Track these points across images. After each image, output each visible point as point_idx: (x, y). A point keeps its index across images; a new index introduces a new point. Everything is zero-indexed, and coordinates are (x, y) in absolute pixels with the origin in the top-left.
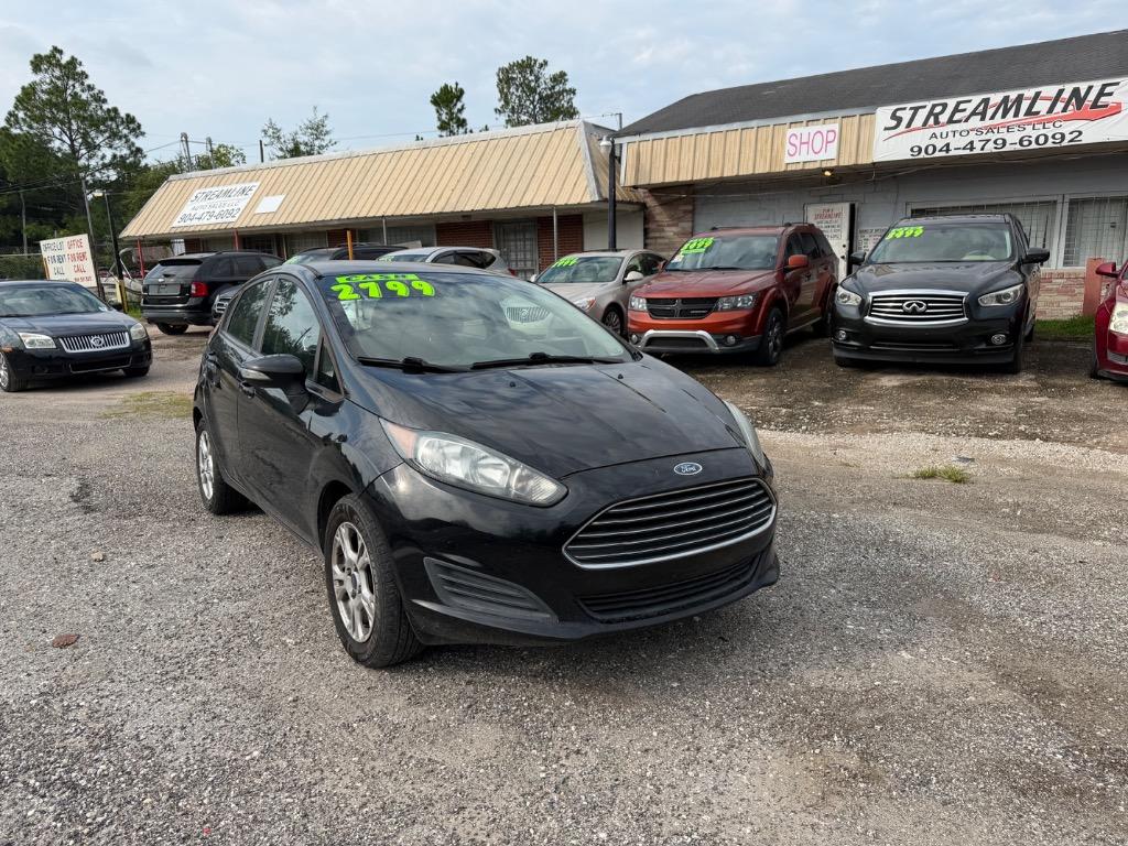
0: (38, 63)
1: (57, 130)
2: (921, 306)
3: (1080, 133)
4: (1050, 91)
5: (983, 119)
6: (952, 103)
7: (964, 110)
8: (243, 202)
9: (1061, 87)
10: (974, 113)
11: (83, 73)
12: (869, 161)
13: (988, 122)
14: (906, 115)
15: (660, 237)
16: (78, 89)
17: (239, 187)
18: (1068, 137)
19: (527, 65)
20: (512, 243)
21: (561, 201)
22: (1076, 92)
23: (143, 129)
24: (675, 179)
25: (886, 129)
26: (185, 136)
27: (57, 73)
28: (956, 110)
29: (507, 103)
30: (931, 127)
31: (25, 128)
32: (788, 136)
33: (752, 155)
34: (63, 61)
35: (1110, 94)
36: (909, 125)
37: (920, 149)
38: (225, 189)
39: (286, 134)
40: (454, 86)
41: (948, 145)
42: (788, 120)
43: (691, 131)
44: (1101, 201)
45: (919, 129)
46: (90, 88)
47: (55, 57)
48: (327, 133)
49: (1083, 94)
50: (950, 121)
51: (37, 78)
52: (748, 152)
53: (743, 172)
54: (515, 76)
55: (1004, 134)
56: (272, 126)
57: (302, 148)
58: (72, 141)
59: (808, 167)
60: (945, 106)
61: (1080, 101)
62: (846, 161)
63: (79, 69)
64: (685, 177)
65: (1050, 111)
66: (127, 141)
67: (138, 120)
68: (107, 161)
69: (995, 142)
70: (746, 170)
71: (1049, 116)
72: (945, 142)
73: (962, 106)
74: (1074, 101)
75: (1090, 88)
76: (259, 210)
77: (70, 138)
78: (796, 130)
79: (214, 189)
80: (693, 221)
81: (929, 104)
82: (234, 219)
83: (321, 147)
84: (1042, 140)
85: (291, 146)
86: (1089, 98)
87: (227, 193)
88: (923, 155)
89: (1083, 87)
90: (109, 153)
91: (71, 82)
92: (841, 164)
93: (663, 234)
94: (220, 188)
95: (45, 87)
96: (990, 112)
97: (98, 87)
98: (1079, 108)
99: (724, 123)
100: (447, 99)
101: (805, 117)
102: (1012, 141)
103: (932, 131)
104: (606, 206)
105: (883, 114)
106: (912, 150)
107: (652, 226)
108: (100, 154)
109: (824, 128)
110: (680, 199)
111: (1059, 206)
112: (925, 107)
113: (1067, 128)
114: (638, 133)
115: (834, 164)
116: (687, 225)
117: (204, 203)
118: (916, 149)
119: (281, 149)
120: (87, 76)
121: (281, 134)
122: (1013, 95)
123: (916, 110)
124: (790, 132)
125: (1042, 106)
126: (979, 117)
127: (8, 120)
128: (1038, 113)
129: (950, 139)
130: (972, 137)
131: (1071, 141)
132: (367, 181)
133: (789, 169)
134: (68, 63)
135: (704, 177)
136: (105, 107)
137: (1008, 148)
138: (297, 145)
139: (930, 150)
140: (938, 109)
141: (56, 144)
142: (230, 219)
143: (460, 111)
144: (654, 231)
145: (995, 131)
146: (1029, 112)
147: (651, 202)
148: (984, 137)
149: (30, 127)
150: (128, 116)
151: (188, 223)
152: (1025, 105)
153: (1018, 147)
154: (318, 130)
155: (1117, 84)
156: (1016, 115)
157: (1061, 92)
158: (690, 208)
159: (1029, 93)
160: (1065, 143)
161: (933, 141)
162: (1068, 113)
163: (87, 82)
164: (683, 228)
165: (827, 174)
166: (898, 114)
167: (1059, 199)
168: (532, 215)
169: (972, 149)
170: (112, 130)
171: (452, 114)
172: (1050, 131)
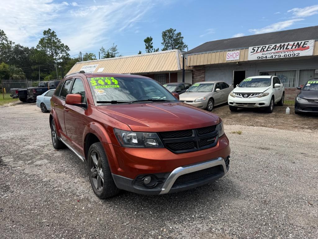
0: (45, 33)
1: (49, 50)
3: (299, 54)
4: (292, 43)
5: (275, 50)
7: (270, 48)
8: (94, 69)
10: (273, 49)
11: (56, 35)
12: (247, 60)
13: (276, 51)
14: (256, 49)
15: (196, 79)
16: (54, 39)
17: (93, 65)
18: (296, 55)
19: (170, 31)
21: (171, 70)
22: (298, 43)
23: (70, 49)
24: (199, 64)
25: (251, 52)
26: (80, 52)
27: (49, 35)
28: (268, 48)
29: (165, 41)
31: (41, 49)
33: (218, 59)
34: (51, 32)
35: (307, 44)
36: (257, 51)
37: (260, 57)
38: (90, 66)
39: (106, 50)
40: (150, 37)
42: (227, 50)
43: (204, 53)
44: (308, 70)
45: (259, 52)
46: (57, 39)
47: (49, 31)
48: (116, 50)
49: (300, 44)
50: (267, 50)
51: (45, 36)
54: (167, 34)
55: (280, 54)
56: (102, 48)
57: (110, 54)
58: (52, 52)
59: (232, 62)
60: (266, 47)
61: (299, 46)
62: (241, 60)
63: (55, 34)
64: (202, 64)
65: (292, 48)
66: (66, 52)
67: (69, 47)
68: (60, 57)
69: (278, 56)
70: (217, 62)
71: (292, 49)
72: (266, 55)
73: (270, 47)
74: (297, 46)
75: (301, 43)
76: (98, 71)
77: (52, 51)
78: (229, 52)
79: (87, 66)
80: (205, 75)
83: (115, 54)
84: (290, 55)
85: (107, 53)
86: (301, 45)
87: (91, 67)
88: (260, 59)
89: (300, 42)
90: (61, 55)
91: (53, 37)
92: (240, 61)
93: (197, 78)
94: (89, 66)
95: (47, 38)
96: (277, 48)
97: (59, 39)
98: (299, 48)
99: (211, 51)
100: (148, 41)
101: (232, 49)
102: (282, 55)
103: (262, 53)
104: (182, 71)
105: (251, 49)
106: (257, 58)
107: (194, 76)
108: (59, 55)
109: (236, 52)
110: (201, 69)
111: (297, 72)
112: (261, 47)
113: (296, 52)
114: (190, 53)
115: (238, 61)
116: (203, 76)
117: (85, 69)
119: (105, 54)
120: (56, 36)
121: (105, 50)
122: (283, 44)
123: (259, 48)
124: (228, 53)
125: (290, 47)
127: (37, 47)
128: (289, 49)
129: (267, 55)
130: (272, 54)
131: (297, 55)
132: (124, 64)
133: (228, 62)
134: (52, 33)
135: (206, 64)
136: (61, 43)
137: (281, 57)
138: (108, 53)
139: (262, 58)
140: (264, 48)
141: (48, 53)
143: (152, 44)
145: (278, 53)
146: (286, 48)
147: (194, 70)
148: (275, 54)
149: (42, 48)
150: (66, 46)
152: (285, 47)
153: (284, 57)
154: (114, 49)
155: (308, 42)
156: (283, 49)
157: (294, 43)
158: (204, 71)
159: (287, 44)
160: (295, 56)
161: (263, 55)
162: (296, 49)
164: (202, 76)
165: (237, 63)
166: (254, 49)
167: (297, 70)
168: (164, 73)
169: (272, 57)
170: (62, 49)
171: (149, 44)
172: (292, 53)
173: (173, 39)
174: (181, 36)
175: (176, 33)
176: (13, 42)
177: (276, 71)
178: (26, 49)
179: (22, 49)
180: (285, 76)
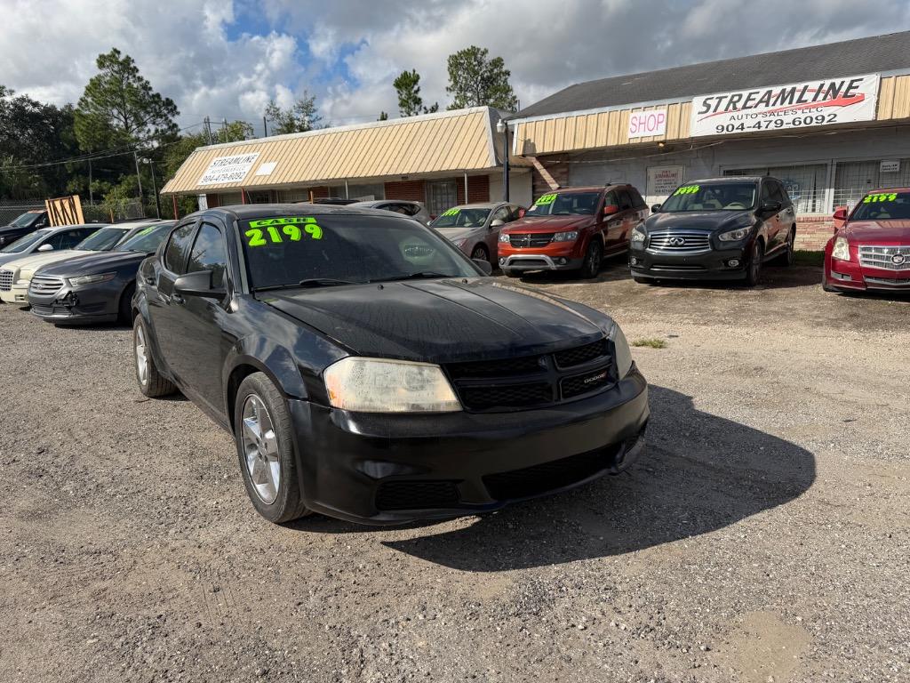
0: (102, 61)
1: (115, 112)
2: (681, 241)
3: (835, 116)
4: (814, 85)
5: (767, 105)
6: (745, 94)
7: (754, 99)
8: (247, 167)
9: (822, 82)
10: (761, 101)
11: (135, 67)
12: (688, 137)
13: (771, 108)
16: (131, 80)
17: (246, 155)
18: (827, 119)
19: (472, 53)
20: (439, 197)
21: (470, 167)
22: (833, 85)
23: (178, 110)
24: (551, 150)
25: (699, 113)
26: (207, 118)
27: (116, 68)
28: (749, 99)
29: (456, 83)
30: (730, 111)
31: (92, 110)
32: (631, 117)
33: (605, 132)
34: (120, 60)
35: (858, 87)
36: (715, 111)
37: (723, 127)
38: (235, 157)
39: (284, 112)
40: (412, 73)
41: (742, 124)
42: (631, 106)
43: (564, 115)
44: (860, 164)
45: (722, 113)
46: (140, 79)
47: (114, 56)
48: (314, 111)
49: (837, 87)
50: (744, 107)
51: (102, 72)
52: (602, 130)
53: (599, 145)
54: (462, 61)
55: (782, 116)
56: (272, 106)
57: (297, 123)
58: (126, 119)
59: (644, 141)
60: (740, 96)
61: (836, 92)
62: (670, 137)
63: (132, 65)
64: (558, 148)
65: (814, 100)
66: (166, 119)
67: (175, 103)
68: (151, 134)
69: (776, 123)
70: (601, 144)
71: (815, 103)
72: (741, 122)
73: (753, 96)
74: (831, 92)
75: (843, 82)
76: (258, 173)
77: (125, 117)
78: (636, 114)
79: (227, 158)
80: (567, 180)
81: (729, 95)
82: (241, 180)
83: (310, 121)
84: (808, 121)
85: (287, 121)
86: (841, 90)
87: (237, 161)
88: (725, 132)
89: (838, 82)
90: (152, 128)
91: (126, 75)
92: (668, 138)
93: (546, 190)
94: (231, 157)
95: (108, 78)
96: (772, 100)
97: (145, 79)
98: (834, 98)
99: (586, 109)
100: (407, 83)
101: (642, 104)
102: (788, 121)
103: (732, 114)
104: (503, 169)
105: (698, 102)
106: (717, 128)
107: (538, 183)
108: (146, 129)
109: (656, 112)
110: (556, 164)
111: (829, 168)
112: (726, 97)
113: (826, 112)
114: (526, 116)
115: (663, 138)
116: (564, 183)
117: (220, 168)
118: (720, 128)
119: (280, 124)
120: (137, 71)
121: (280, 112)
123: (720, 99)
124: (632, 115)
125: (809, 96)
126: (764, 104)
127: (80, 104)
128: (806, 101)
129: (744, 120)
130: (760, 118)
131: (829, 121)
132: (335, 152)
133: (632, 142)
134: (124, 61)
135: (571, 148)
136: (151, 93)
137: (784, 127)
139: (730, 128)
140: (736, 99)
141: (115, 122)
142: (238, 180)
143: (417, 92)
144: (540, 187)
145: (776, 114)
146: (799, 101)
147: (538, 166)
148: (768, 118)
149: (96, 109)
150: (167, 99)
151: (209, 183)
152: (797, 95)
153: (792, 126)
154: (307, 108)
155: (861, 80)
156: (790, 103)
157: (822, 86)
158: (565, 170)
159: (800, 86)
160: (824, 123)
161: (732, 122)
162: (827, 101)
163: (137, 75)
164: (560, 185)
165: (661, 145)
166: (708, 102)
167: (829, 162)
168: (451, 176)
169: (759, 127)
170: (155, 109)
171: (410, 94)
172: (814, 114)
173: (479, 78)
174: (504, 69)
175: (488, 58)
176: (7, 89)
177: (769, 166)
178: (49, 112)
179: (36, 110)
180: (797, 181)
